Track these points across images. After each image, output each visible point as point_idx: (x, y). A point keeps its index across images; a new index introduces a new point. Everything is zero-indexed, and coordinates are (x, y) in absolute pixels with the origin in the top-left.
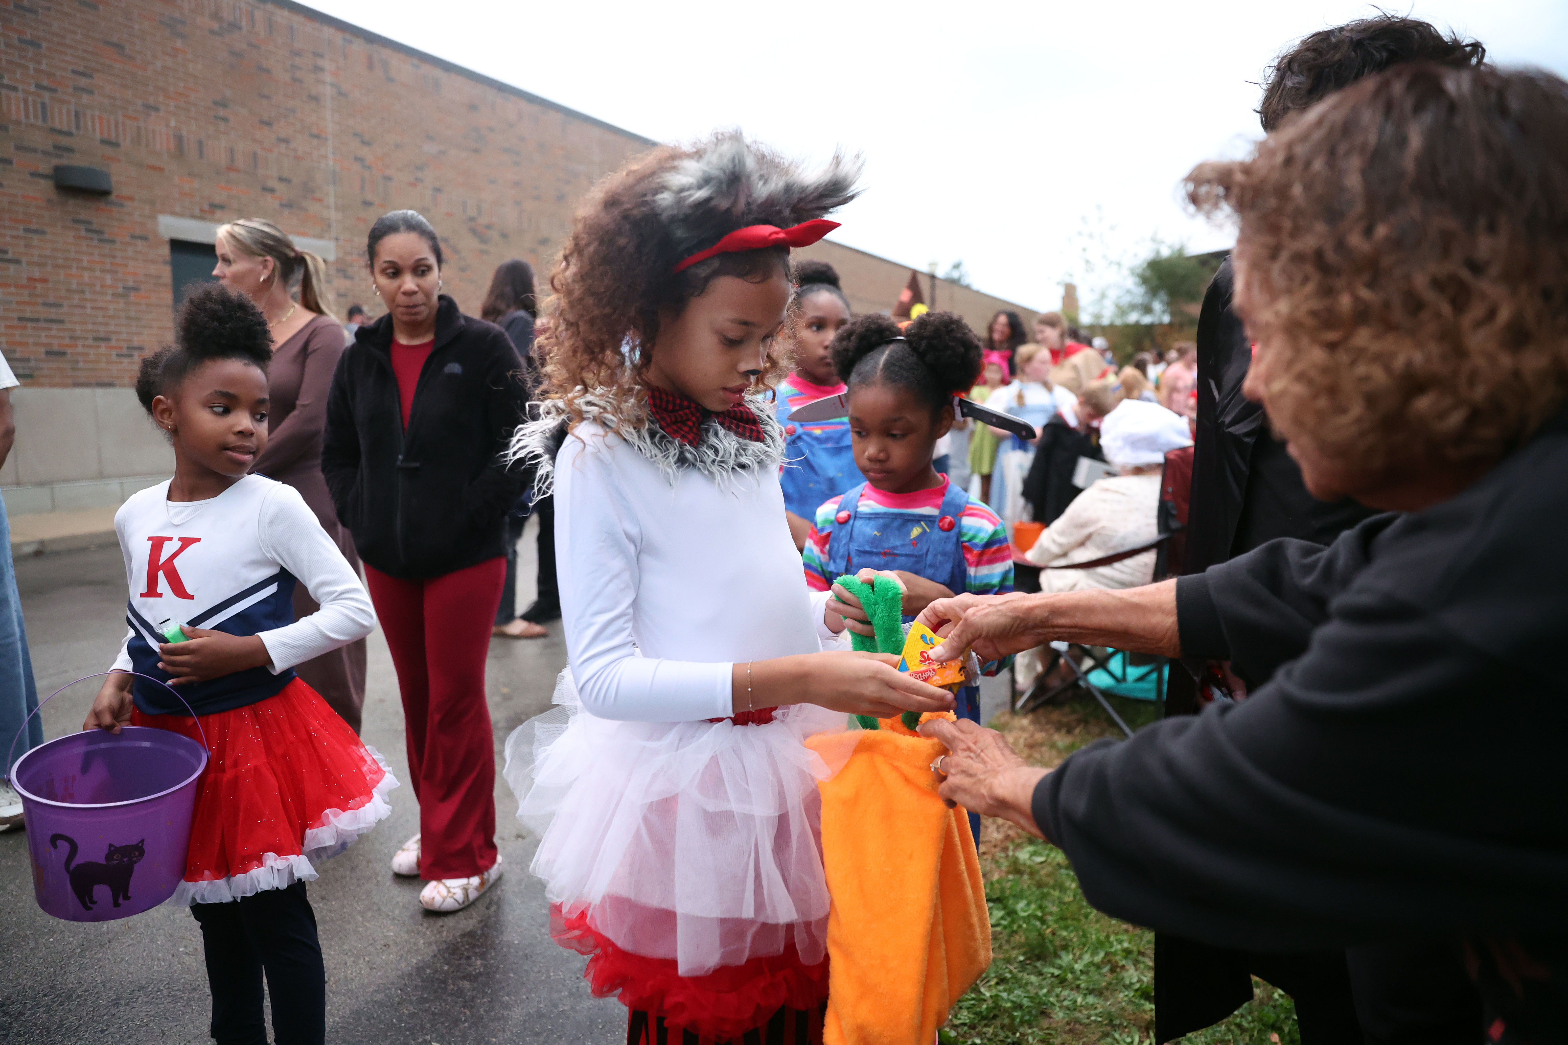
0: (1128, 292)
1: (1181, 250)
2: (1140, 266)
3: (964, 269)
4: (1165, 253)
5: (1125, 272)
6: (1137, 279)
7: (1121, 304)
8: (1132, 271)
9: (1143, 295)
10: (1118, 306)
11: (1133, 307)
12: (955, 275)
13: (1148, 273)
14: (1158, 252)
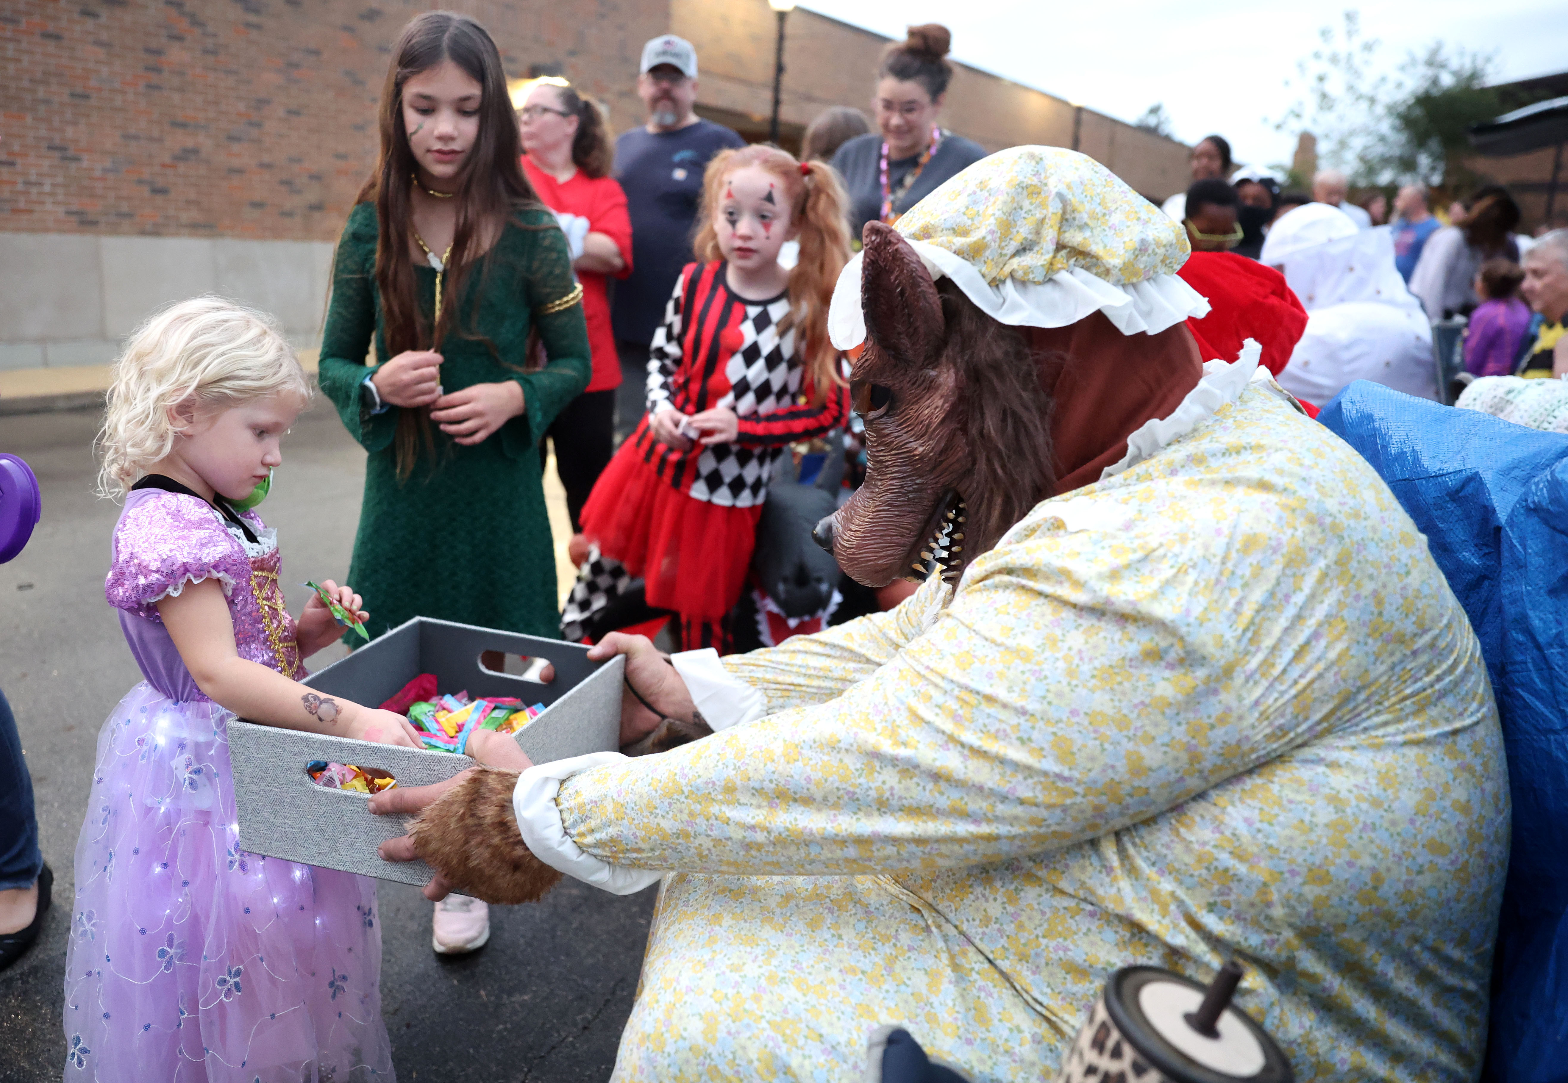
0: (1382, 139)
1: (1474, 76)
2: (1404, 101)
3: (1164, 114)
4: (1447, 80)
5: (1380, 110)
6: (1397, 122)
7: (1369, 157)
8: (1391, 109)
9: (1403, 145)
10: (1362, 159)
11: (1386, 161)
12: (1152, 121)
13: (1418, 112)
14: (1435, 81)
